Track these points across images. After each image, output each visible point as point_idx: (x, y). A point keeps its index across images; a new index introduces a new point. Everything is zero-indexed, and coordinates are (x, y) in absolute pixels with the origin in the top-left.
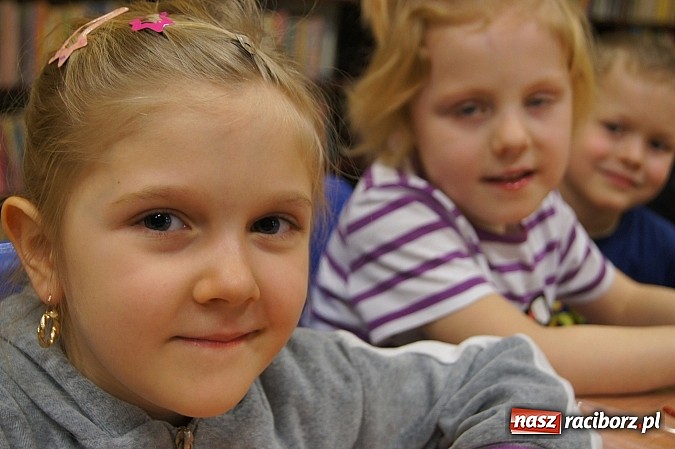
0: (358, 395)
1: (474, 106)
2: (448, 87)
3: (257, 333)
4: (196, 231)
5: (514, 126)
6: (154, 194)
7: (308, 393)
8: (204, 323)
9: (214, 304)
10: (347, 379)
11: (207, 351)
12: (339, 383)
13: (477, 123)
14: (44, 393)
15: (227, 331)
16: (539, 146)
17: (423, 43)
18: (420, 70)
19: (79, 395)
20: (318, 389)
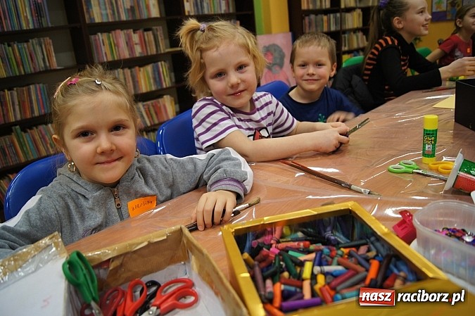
0: (170, 172)
1: (221, 74)
2: (211, 70)
3: (121, 158)
4: (95, 135)
5: (234, 77)
6: (79, 128)
7: (154, 173)
8: (103, 159)
9: (103, 153)
10: (166, 168)
11: (106, 166)
12: (164, 169)
13: (223, 79)
14: (73, 186)
15: (109, 159)
16: (243, 81)
17: (201, 58)
18: (203, 67)
19: (83, 185)
20: (157, 172)
